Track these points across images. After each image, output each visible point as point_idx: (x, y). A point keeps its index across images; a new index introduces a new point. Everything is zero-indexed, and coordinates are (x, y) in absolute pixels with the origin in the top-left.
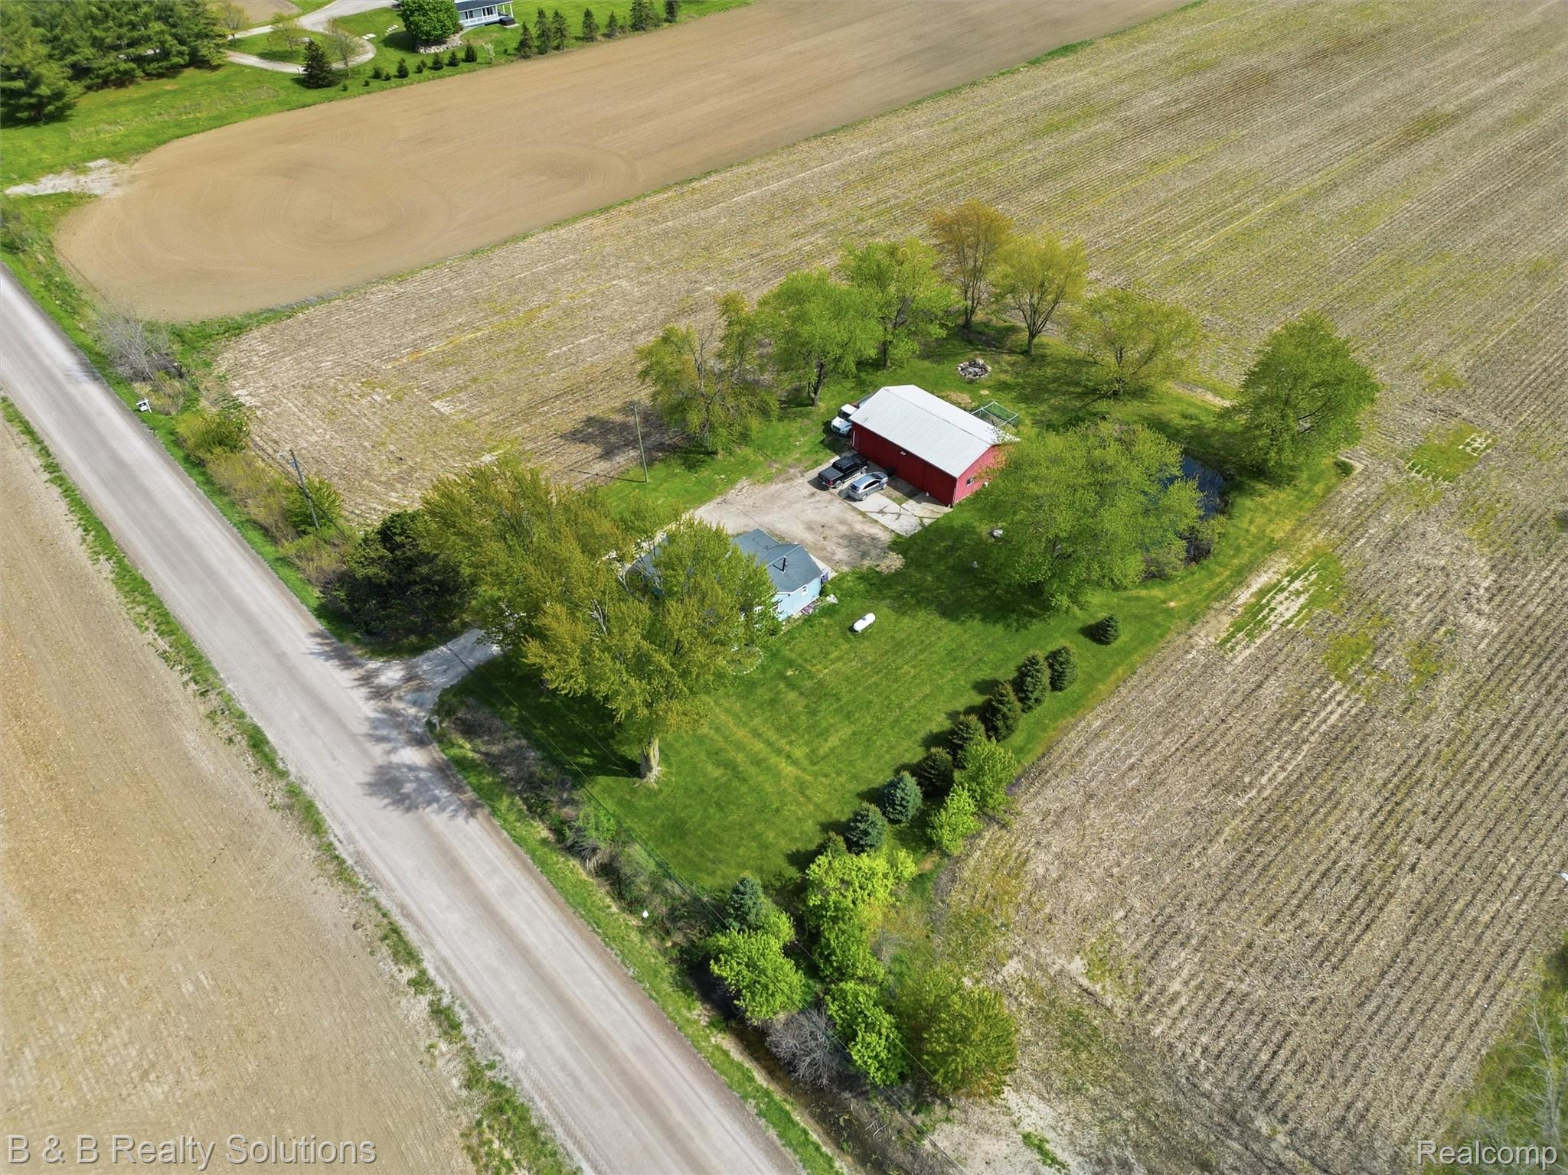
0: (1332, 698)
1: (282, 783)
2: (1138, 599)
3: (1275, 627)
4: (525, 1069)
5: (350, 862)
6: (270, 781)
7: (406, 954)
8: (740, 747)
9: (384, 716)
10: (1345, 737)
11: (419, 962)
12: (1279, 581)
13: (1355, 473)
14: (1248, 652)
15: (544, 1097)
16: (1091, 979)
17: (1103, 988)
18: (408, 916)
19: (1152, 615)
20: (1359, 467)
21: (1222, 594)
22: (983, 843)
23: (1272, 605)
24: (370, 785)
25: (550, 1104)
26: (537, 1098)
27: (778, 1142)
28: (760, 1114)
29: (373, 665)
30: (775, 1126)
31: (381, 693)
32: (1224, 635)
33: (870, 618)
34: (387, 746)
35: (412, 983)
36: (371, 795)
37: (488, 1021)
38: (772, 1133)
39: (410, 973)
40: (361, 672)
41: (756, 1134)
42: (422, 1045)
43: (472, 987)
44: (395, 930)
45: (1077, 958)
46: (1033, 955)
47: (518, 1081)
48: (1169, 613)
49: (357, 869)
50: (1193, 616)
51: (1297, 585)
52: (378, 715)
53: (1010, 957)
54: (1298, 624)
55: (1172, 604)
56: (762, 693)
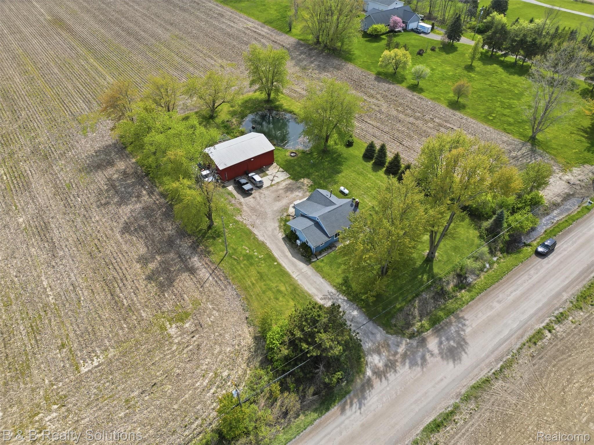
1: (463, 406)
4: (568, 292)
5: (501, 363)
6: (461, 413)
7: (539, 335)
9: (407, 361)
11: (540, 329)
18: (522, 336)
24: (454, 360)
29: (369, 373)
31: (390, 365)
34: (428, 356)
35: (550, 331)
36: (460, 360)
37: (555, 304)
39: (546, 333)
40: (374, 378)
42: (573, 325)
44: (530, 340)
49: (504, 360)
52: (407, 365)
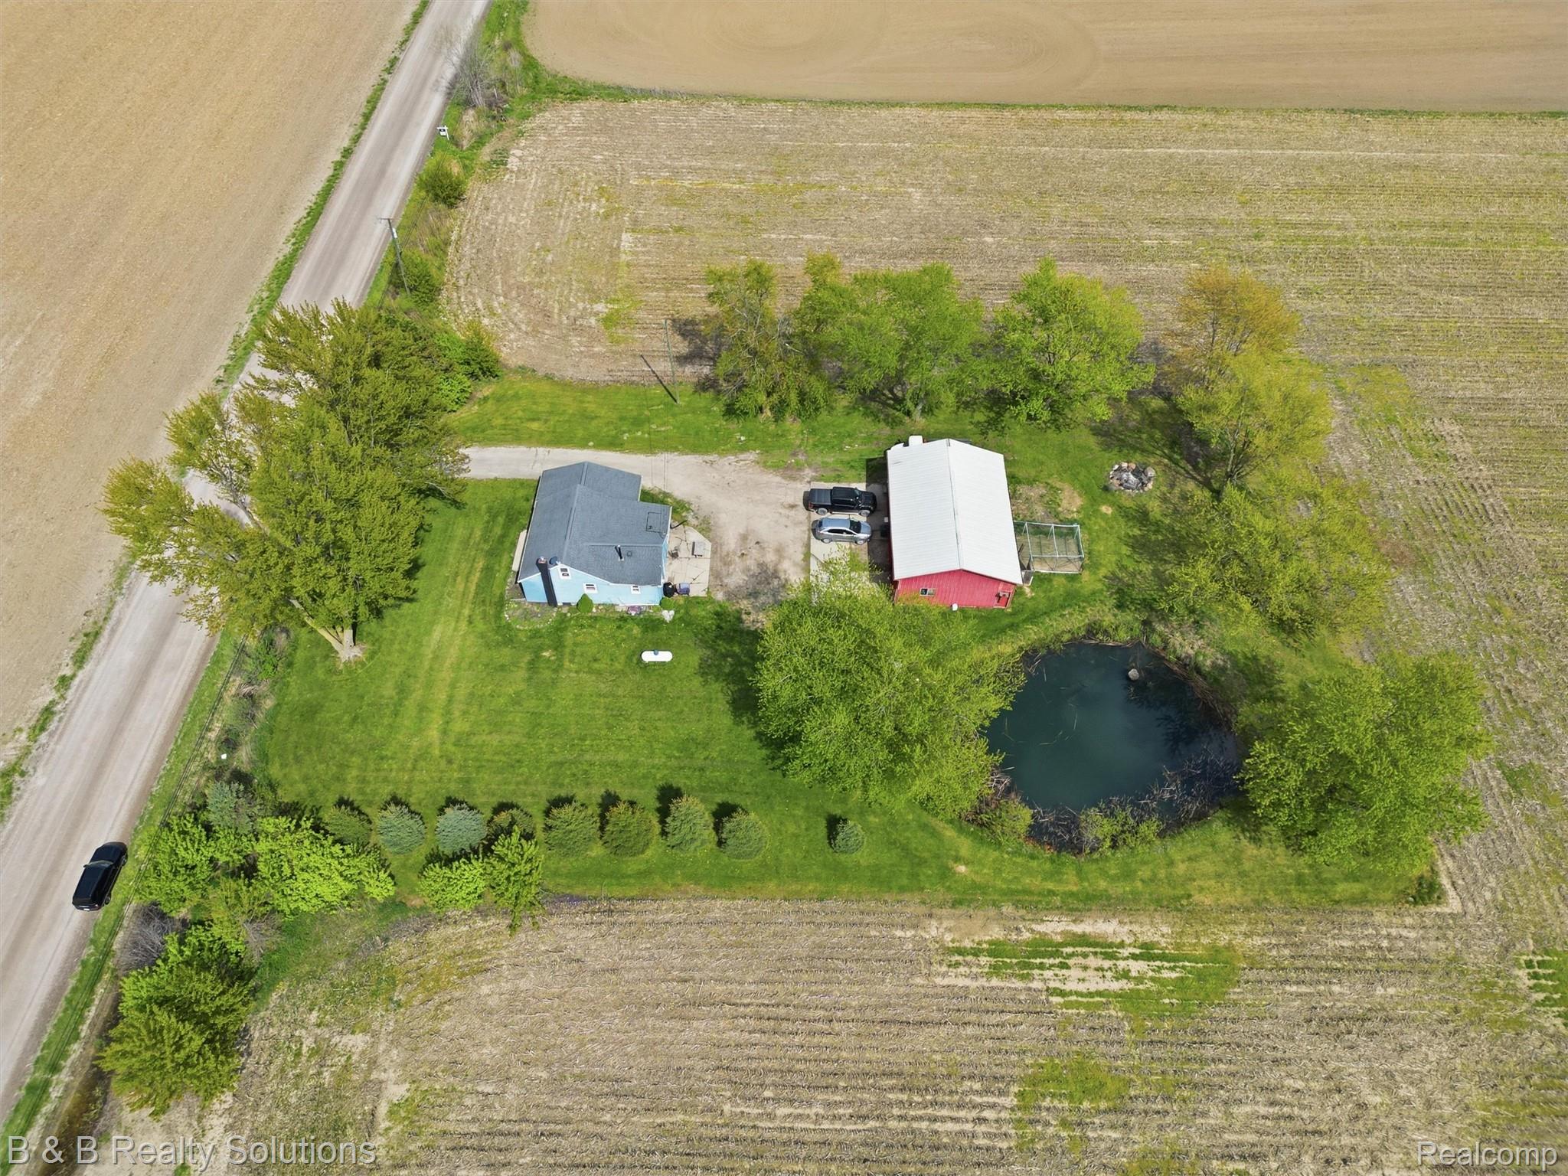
0: (982, 1107)
2: (934, 834)
3: (1036, 985)
4: (32, 793)
7: (82, 656)
8: (429, 685)
10: (929, 1155)
11: (80, 668)
12: (1122, 945)
13: (1434, 909)
14: (967, 982)
15: (16, 823)
16: (391, 1112)
17: (388, 1129)
18: (113, 631)
19: (922, 862)
20: (1453, 903)
21: (1033, 903)
22: (480, 924)
23: (1070, 962)
25: (13, 830)
26: (13, 819)
27: (67, 992)
28: (84, 964)
30: (80, 981)
32: (967, 944)
33: (665, 656)
35: (62, 678)
37: (57, 743)
38: (72, 982)
39: (69, 671)
41: (66, 971)
42: (18, 724)
43: (78, 712)
44: (97, 635)
45: (407, 1086)
46: (382, 1048)
47: (20, 797)
48: (945, 873)
50: (966, 898)
51: (1136, 967)
53: (364, 1031)
54: (1068, 1005)
55: (962, 869)
56: (506, 654)
